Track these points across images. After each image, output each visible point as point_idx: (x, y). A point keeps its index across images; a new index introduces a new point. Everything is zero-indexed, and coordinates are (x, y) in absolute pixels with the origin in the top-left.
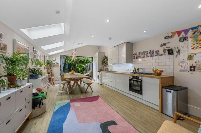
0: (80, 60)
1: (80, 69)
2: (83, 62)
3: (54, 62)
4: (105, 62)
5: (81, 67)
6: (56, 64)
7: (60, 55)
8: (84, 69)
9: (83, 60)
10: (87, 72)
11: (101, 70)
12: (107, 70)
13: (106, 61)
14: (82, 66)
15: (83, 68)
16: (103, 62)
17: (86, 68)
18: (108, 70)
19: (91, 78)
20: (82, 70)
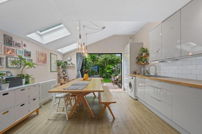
0: (108, 60)
1: (108, 71)
2: (112, 62)
3: (69, 63)
4: (143, 59)
5: (109, 69)
6: (71, 65)
7: (77, 53)
8: (113, 72)
9: (112, 59)
10: (116, 76)
11: (135, 73)
12: (147, 74)
13: (144, 57)
14: (111, 67)
15: (111, 70)
16: (139, 60)
17: (115, 70)
18: (149, 74)
19: (120, 85)
20: (110, 73)
